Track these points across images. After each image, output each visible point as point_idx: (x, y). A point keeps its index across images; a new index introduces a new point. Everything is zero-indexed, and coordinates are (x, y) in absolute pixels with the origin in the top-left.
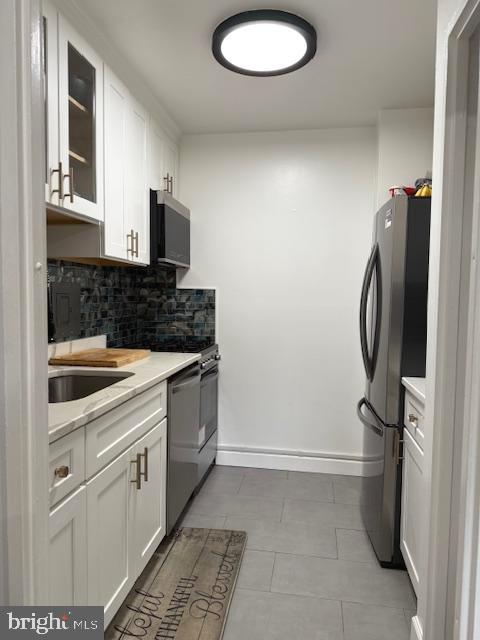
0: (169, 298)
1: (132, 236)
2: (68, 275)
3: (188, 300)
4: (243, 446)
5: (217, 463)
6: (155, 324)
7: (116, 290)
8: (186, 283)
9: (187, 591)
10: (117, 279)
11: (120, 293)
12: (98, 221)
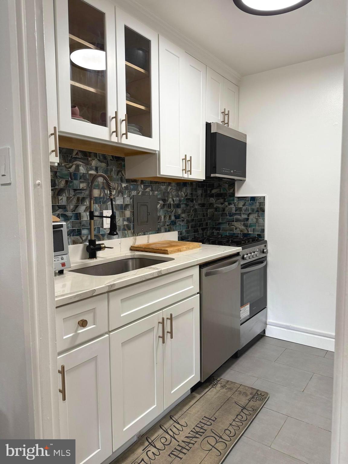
0: (230, 204)
1: (185, 159)
2: (148, 190)
3: (244, 205)
4: (288, 324)
5: (267, 334)
6: (220, 224)
7: (188, 199)
8: (243, 192)
9: (206, 427)
10: (189, 191)
11: (192, 202)
12: (156, 151)
